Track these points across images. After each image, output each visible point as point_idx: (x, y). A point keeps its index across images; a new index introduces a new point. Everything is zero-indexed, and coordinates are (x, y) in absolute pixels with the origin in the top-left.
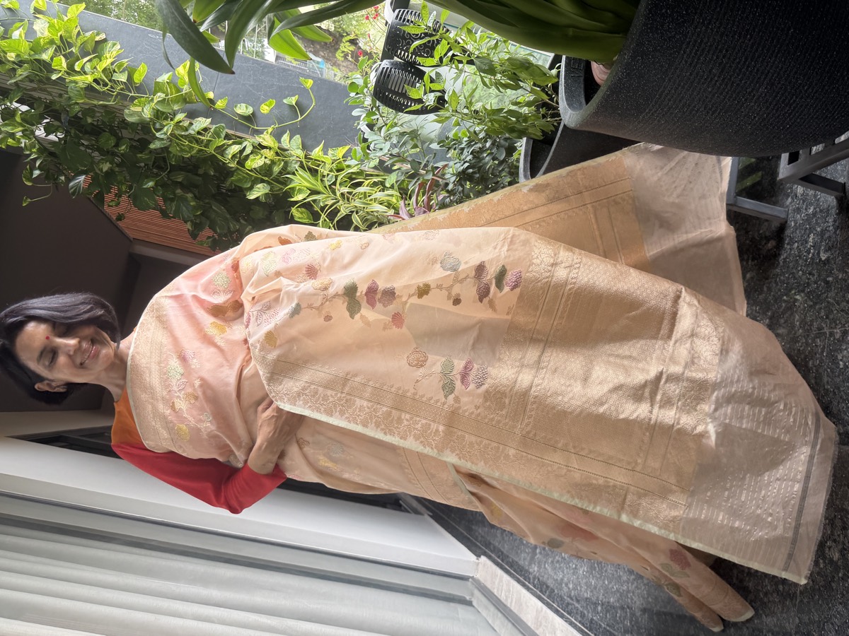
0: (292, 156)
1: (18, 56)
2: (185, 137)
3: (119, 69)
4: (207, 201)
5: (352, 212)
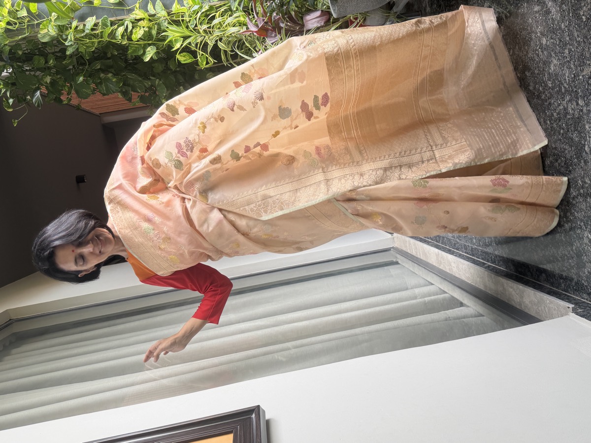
0: (160, 18)
2: (86, 36)
5: (216, 41)
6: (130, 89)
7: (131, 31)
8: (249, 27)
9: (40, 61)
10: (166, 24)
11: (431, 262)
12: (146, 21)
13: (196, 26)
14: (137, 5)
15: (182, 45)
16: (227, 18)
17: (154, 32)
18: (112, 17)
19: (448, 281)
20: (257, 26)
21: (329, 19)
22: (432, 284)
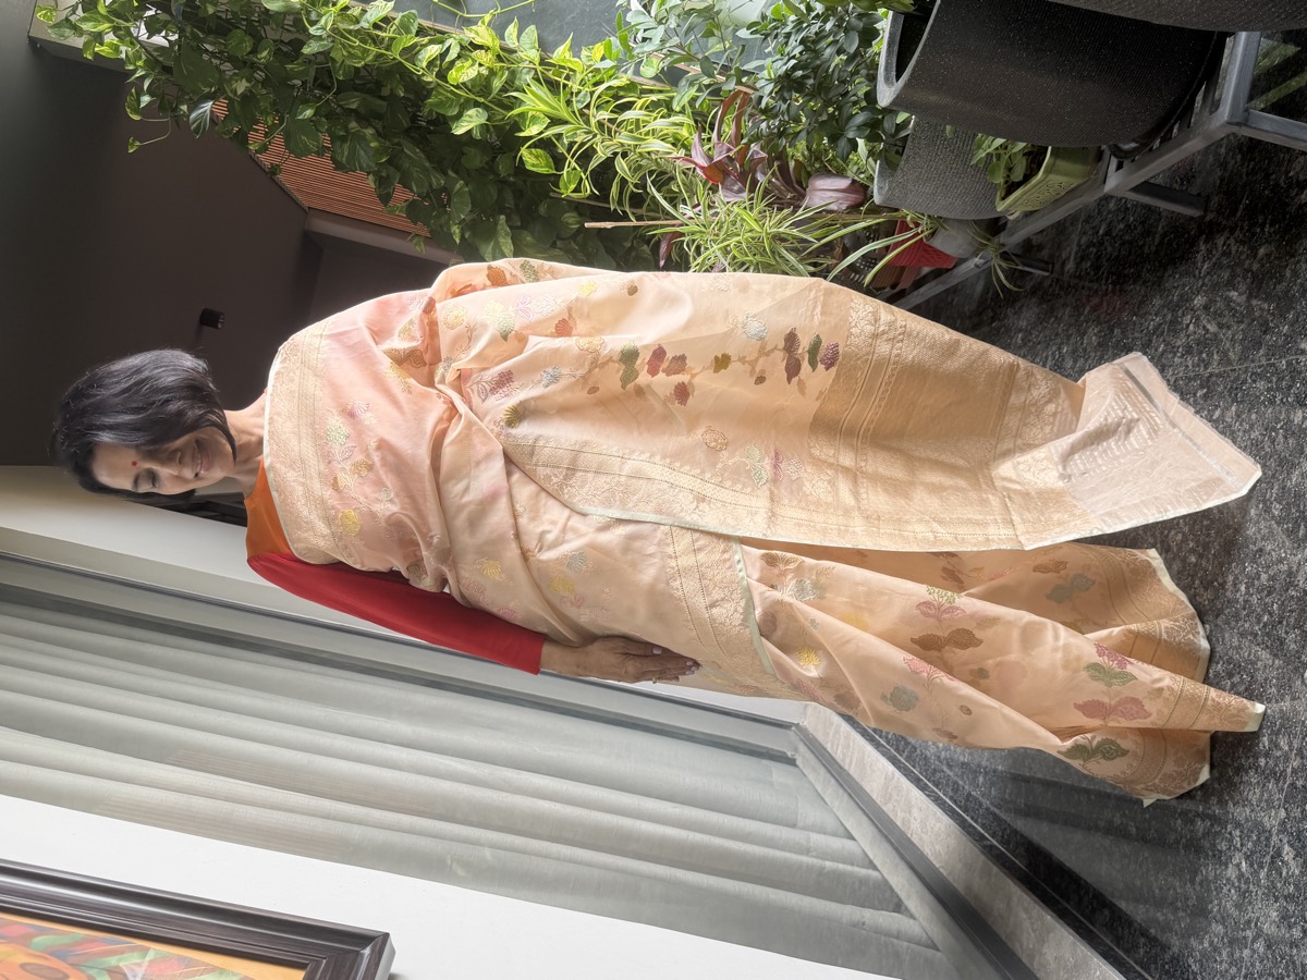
0: (522, 61)
2: (357, 33)
4: (396, 140)
5: (615, 154)
6: (398, 176)
7: (452, 63)
8: (693, 153)
9: (241, 43)
10: (529, 78)
11: (868, 789)
12: (490, 56)
13: (588, 106)
14: (487, 18)
15: (541, 133)
16: (655, 118)
17: (497, 84)
18: (426, 19)
20: (710, 158)
21: (862, 203)
22: (853, 839)
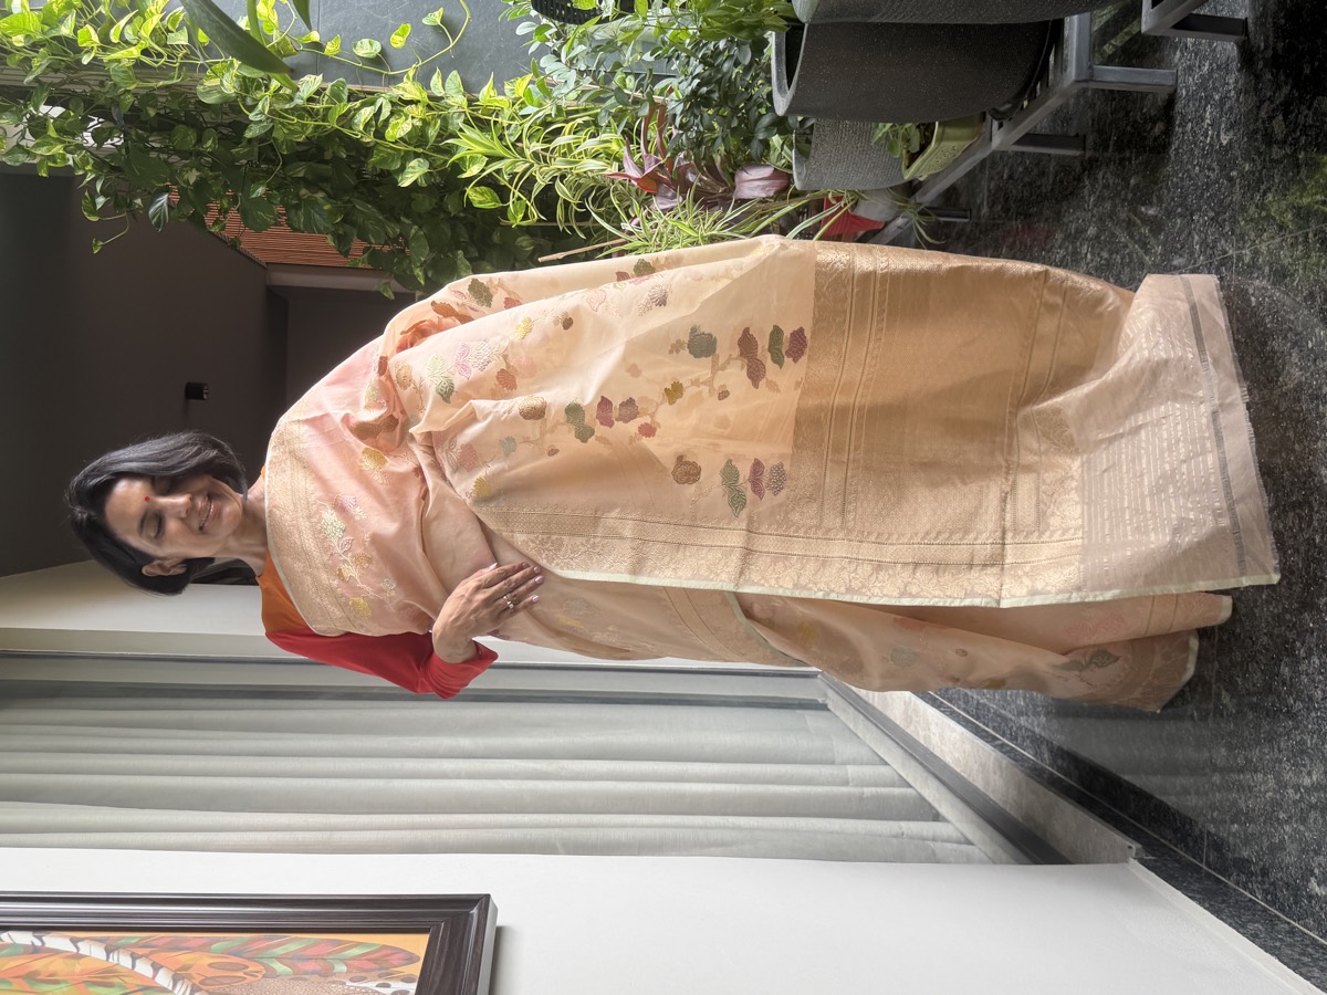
0: (448, 107)
1: (27, 37)
2: (293, 111)
3: (173, 25)
4: (347, 198)
5: (554, 179)
6: (355, 232)
7: (387, 121)
8: (625, 166)
9: (186, 137)
10: (460, 122)
11: (892, 718)
12: (420, 108)
13: (520, 139)
14: (411, 73)
15: (483, 171)
16: (585, 140)
17: (432, 133)
18: (355, 83)
19: (917, 760)
20: (642, 168)
21: (786, 189)
22: (886, 764)
